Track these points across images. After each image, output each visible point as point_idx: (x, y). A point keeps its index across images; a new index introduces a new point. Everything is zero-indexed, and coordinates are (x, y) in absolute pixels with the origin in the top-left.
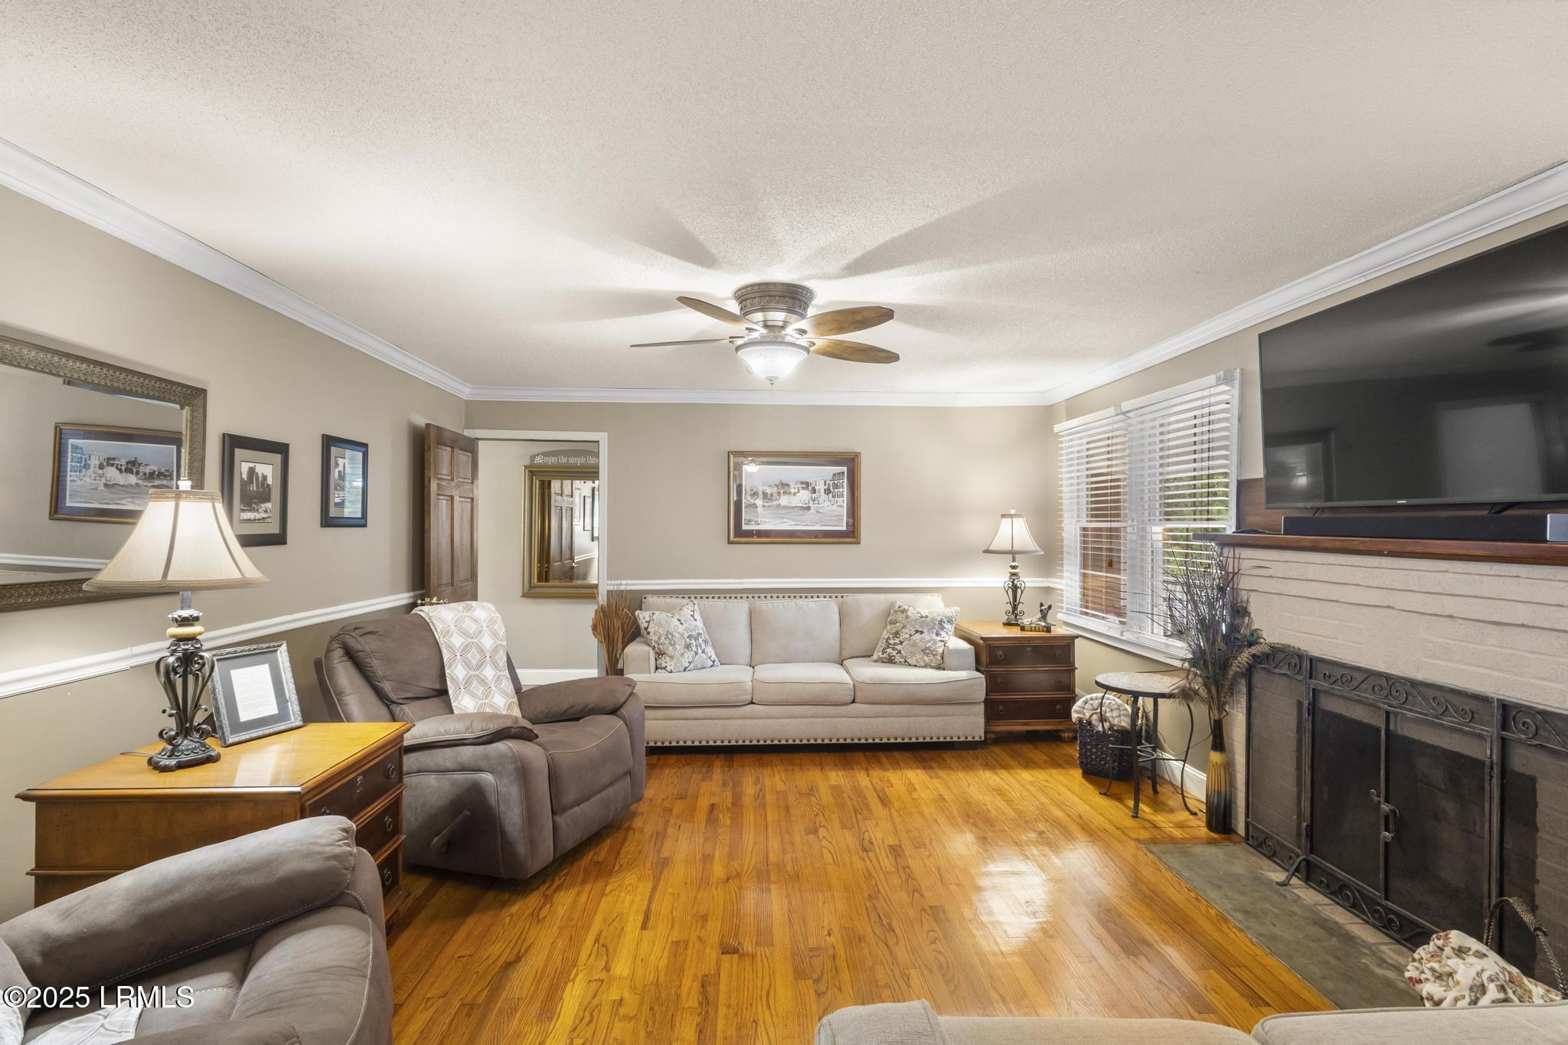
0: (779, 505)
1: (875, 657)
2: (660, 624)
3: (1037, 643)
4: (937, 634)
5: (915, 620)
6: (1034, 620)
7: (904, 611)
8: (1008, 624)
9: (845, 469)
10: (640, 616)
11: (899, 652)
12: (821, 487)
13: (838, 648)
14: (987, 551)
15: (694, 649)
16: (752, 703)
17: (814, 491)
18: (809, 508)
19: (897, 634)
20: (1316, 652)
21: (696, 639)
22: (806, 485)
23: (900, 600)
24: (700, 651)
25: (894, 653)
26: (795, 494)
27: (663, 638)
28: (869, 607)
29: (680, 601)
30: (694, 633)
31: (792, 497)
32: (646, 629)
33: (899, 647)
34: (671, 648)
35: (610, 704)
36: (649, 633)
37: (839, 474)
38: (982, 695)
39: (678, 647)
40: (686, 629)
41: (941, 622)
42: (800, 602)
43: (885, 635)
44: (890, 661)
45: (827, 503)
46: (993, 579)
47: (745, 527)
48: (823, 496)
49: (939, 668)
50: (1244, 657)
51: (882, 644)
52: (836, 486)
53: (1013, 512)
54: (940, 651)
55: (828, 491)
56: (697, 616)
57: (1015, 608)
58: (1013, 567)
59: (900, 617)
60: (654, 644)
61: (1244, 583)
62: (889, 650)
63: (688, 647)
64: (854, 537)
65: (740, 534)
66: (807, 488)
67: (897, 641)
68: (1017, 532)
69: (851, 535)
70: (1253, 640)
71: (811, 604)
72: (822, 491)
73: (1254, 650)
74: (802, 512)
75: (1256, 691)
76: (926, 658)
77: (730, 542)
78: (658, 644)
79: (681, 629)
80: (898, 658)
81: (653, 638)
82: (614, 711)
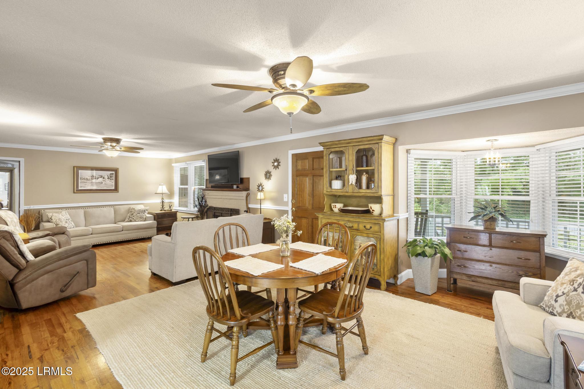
0: (92, 182)
1: (126, 221)
2: (56, 217)
3: (169, 213)
4: (144, 213)
5: (138, 211)
6: (168, 209)
7: (134, 209)
8: (161, 210)
9: (114, 172)
10: (49, 215)
11: (133, 219)
12: (106, 177)
13: (114, 220)
14: (156, 193)
15: (68, 223)
16: (92, 234)
17: (104, 178)
18: (102, 183)
19: (132, 214)
20: (215, 206)
21: (68, 220)
22: (101, 177)
23: (132, 206)
24: (70, 223)
25: (132, 219)
26: (97, 179)
27: (58, 221)
28: (123, 209)
29: (60, 210)
30: (67, 219)
31: (96, 180)
32: (51, 218)
33: (133, 218)
34: (61, 223)
35: (62, 232)
36: (52, 219)
37: (112, 174)
38: (156, 226)
39: (63, 223)
40: (65, 217)
41: (145, 211)
42: (103, 208)
43: (129, 215)
44: (131, 221)
45: (108, 182)
46: (158, 201)
47: (80, 188)
48: (107, 180)
49: (145, 221)
50: (206, 209)
51: (128, 217)
52: (111, 177)
53: (162, 184)
54: (145, 217)
55: (108, 178)
56: (67, 214)
57: (163, 206)
58: (162, 197)
59: (133, 210)
60: (54, 222)
61: (206, 197)
62: (130, 219)
63: (66, 222)
64: (117, 191)
65: (77, 191)
66: (102, 177)
67: (133, 216)
68: (163, 189)
69: (116, 189)
70: (207, 205)
71: (105, 209)
72: (107, 178)
73: (207, 208)
74: (100, 184)
75: (208, 215)
76: (141, 219)
77: (74, 193)
78: (56, 222)
79: (63, 217)
80: (133, 220)
81: (54, 220)
82: (63, 233)
